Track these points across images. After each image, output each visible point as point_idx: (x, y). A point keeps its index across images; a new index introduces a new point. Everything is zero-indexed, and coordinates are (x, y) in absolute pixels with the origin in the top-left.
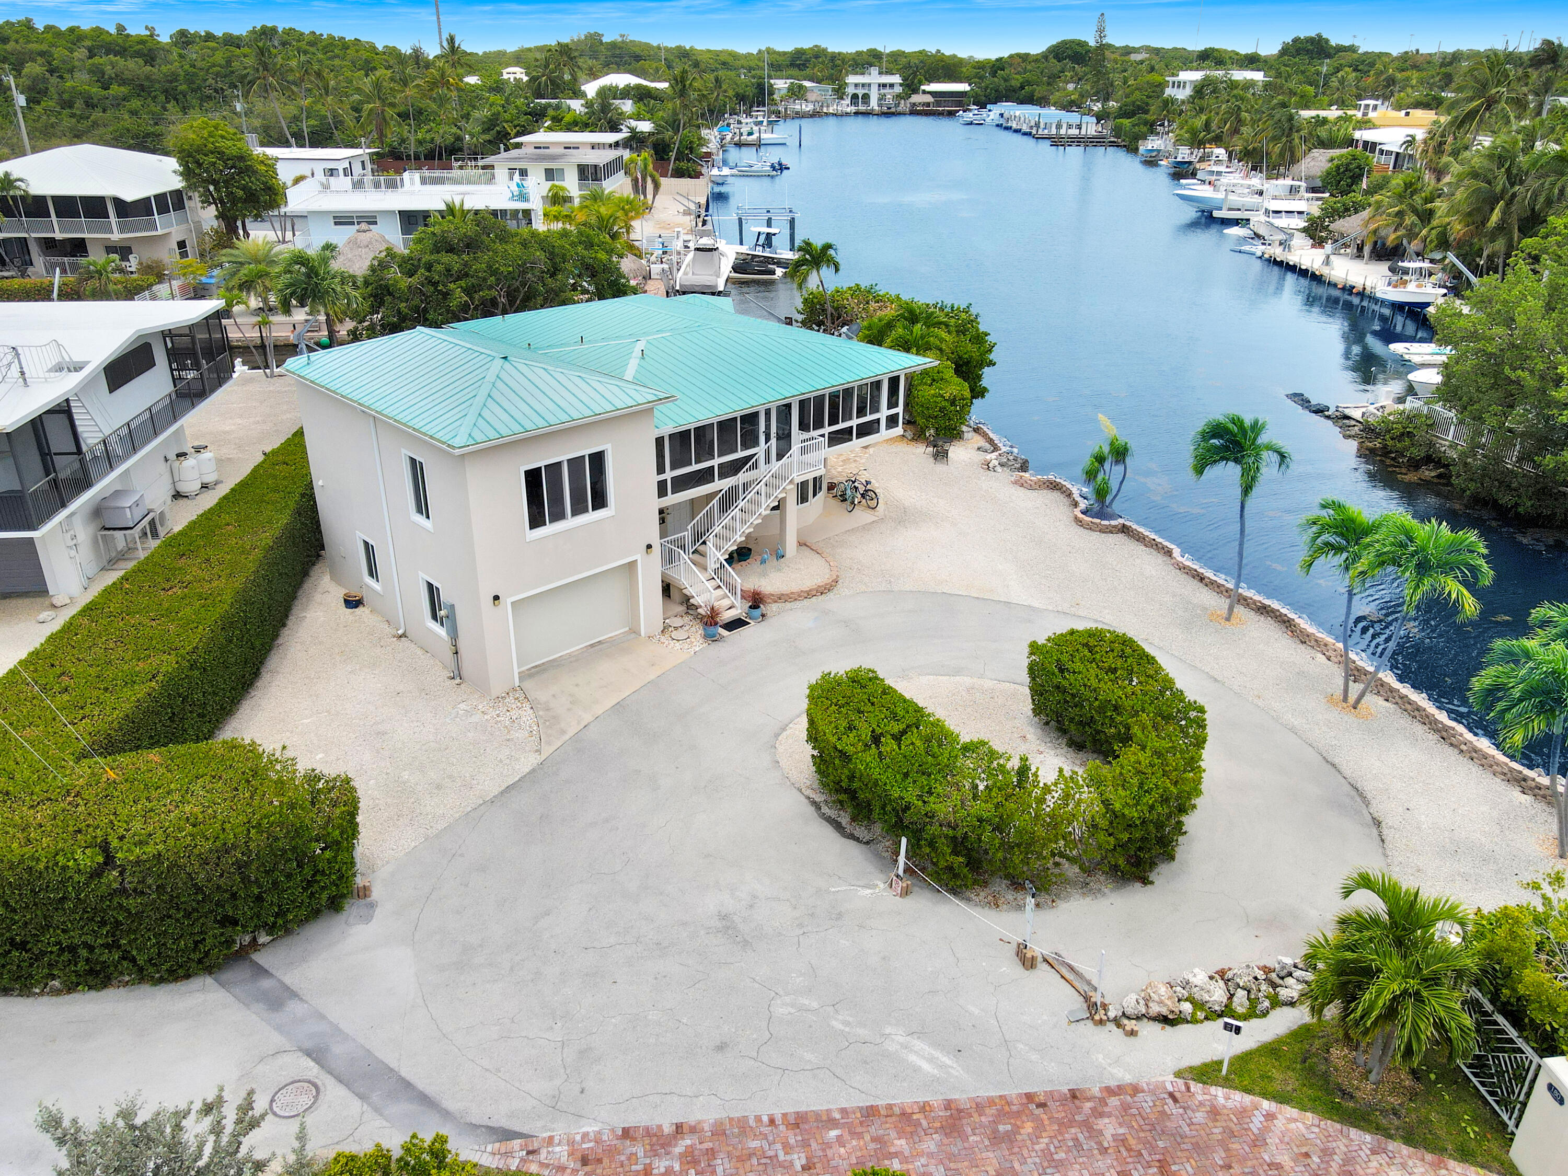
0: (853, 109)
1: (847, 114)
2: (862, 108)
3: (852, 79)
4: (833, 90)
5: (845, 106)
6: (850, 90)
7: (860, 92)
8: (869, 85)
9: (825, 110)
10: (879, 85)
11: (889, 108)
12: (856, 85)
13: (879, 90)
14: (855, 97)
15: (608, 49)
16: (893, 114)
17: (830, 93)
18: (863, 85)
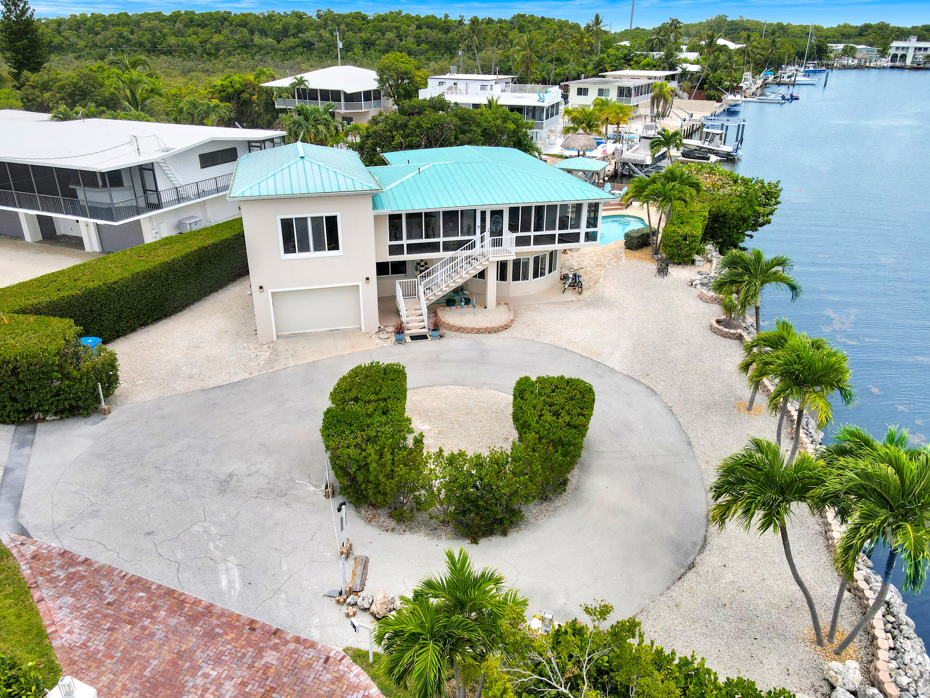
0: (890, 64)
1: (884, 68)
2: (898, 64)
3: (895, 44)
4: (878, 51)
5: (886, 62)
6: (892, 51)
7: (900, 53)
8: (908, 48)
9: (867, 64)
10: (916, 49)
11: (918, 65)
12: (897, 48)
13: (915, 52)
14: (895, 57)
15: (728, 25)
16: (921, 69)
17: (875, 53)
18: (903, 48)
